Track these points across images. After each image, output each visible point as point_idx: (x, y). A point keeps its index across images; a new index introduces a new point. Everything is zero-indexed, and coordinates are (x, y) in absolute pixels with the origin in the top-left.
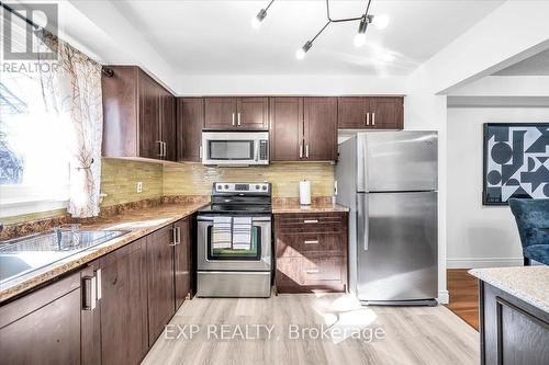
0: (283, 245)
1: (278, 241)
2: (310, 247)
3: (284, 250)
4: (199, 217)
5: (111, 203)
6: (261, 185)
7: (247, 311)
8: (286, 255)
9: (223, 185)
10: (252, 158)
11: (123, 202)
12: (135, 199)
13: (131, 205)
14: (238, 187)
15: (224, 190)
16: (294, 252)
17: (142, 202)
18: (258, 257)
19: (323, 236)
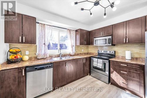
0: (113, 70)
1: (111, 68)
2: (123, 74)
3: (113, 72)
4: (91, 58)
5: (77, 53)
6: (111, 51)
7: (100, 83)
8: (113, 73)
9: (100, 51)
10: (106, 43)
11: (79, 53)
12: (81, 53)
13: (81, 54)
14: (104, 52)
15: (100, 52)
16: (117, 74)
17: (83, 53)
18: (105, 71)
19: (130, 71)
